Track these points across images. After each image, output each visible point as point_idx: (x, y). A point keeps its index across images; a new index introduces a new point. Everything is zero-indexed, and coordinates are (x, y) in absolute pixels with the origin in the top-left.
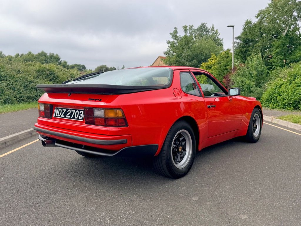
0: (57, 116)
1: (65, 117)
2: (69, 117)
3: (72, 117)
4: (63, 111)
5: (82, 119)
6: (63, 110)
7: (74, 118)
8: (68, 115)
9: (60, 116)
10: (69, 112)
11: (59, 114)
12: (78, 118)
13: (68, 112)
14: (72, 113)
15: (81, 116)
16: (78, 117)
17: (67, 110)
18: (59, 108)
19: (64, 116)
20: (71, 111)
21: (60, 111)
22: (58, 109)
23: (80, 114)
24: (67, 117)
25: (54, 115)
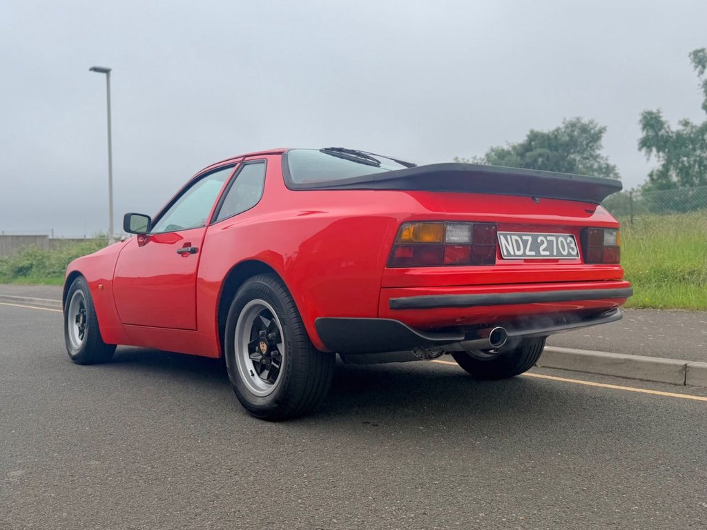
0: (515, 255)
1: (537, 254)
2: (547, 253)
3: (555, 254)
5: (576, 256)
6: (524, 238)
7: (559, 254)
8: (543, 250)
10: (542, 242)
11: (519, 250)
12: (569, 254)
13: (539, 241)
14: (550, 243)
15: (573, 249)
16: (569, 251)
18: (511, 235)
19: (533, 253)
20: (546, 239)
21: (517, 241)
22: (509, 237)
23: (569, 245)
24: (542, 253)
25: (505, 253)
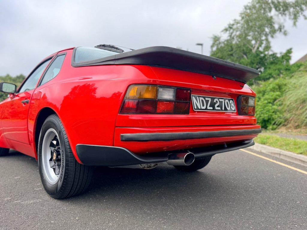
0: (201, 109)
1: (214, 109)
2: (219, 108)
3: (223, 109)
4: (207, 101)
5: (235, 110)
6: (207, 99)
7: (226, 109)
9: (206, 109)
10: (217, 102)
11: (203, 106)
12: (231, 110)
13: (215, 101)
14: (221, 103)
15: (233, 107)
16: (230, 108)
17: (213, 99)
19: (211, 108)
20: (219, 100)
21: (202, 101)
22: (198, 98)
23: (231, 105)
24: (217, 108)
25: (196, 108)
